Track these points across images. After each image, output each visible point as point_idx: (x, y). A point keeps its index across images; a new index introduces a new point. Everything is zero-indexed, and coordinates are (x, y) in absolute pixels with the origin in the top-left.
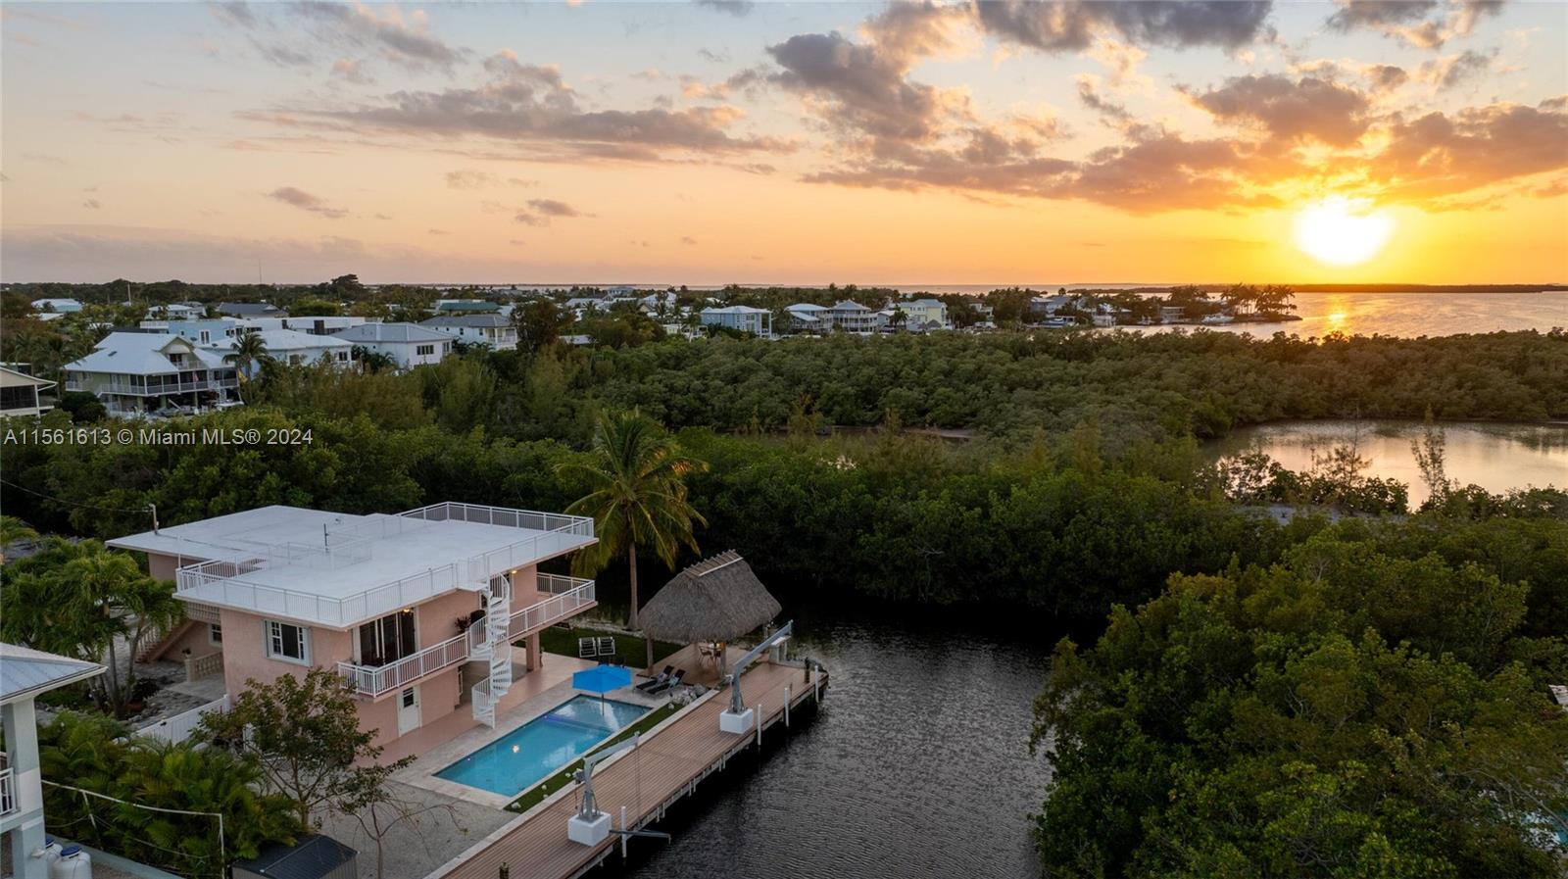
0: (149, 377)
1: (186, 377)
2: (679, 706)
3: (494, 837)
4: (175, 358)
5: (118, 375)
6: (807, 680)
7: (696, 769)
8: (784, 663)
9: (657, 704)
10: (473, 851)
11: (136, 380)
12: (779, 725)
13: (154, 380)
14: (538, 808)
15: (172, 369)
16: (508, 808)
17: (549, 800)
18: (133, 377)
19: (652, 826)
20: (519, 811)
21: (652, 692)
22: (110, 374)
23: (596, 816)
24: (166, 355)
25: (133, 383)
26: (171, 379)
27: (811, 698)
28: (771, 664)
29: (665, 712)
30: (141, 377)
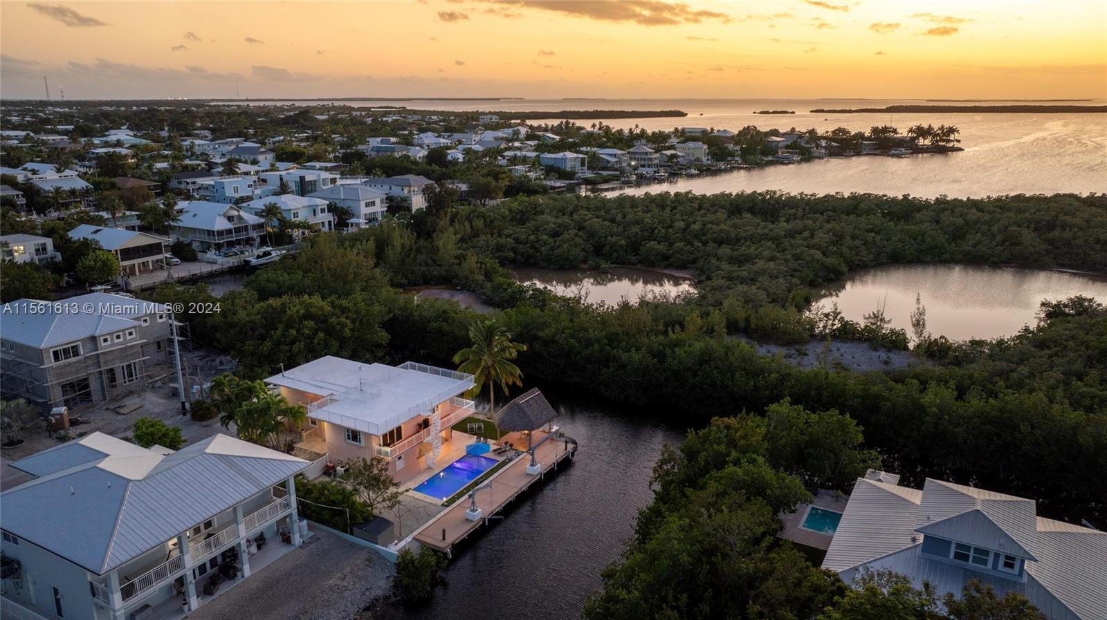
0: (218, 231)
1: (237, 230)
2: (510, 460)
3: (439, 516)
4: (230, 219)
5: (199, 229)
6: (566, 449)
7: (515, 490)
8: (558, 439)
9: (501, 459)
10: (431, 522)
11: (211, 233)
12: (552, 470)
13: (220, 233)
14: (454, 505)
15: (229, 226)
16: (443, 505)
17: (458, 502)
18: (208, 231)
19: (497, 514)
20: (447, 506)
21: (499, 453)
22: (195, 229)
23: (476, 510)
24: (225, 217)
25: (209, 234)
26: (229, 232)
27: (568, 457)
28: (552, 439)
29: (504, 463)
30: (213, 232)
